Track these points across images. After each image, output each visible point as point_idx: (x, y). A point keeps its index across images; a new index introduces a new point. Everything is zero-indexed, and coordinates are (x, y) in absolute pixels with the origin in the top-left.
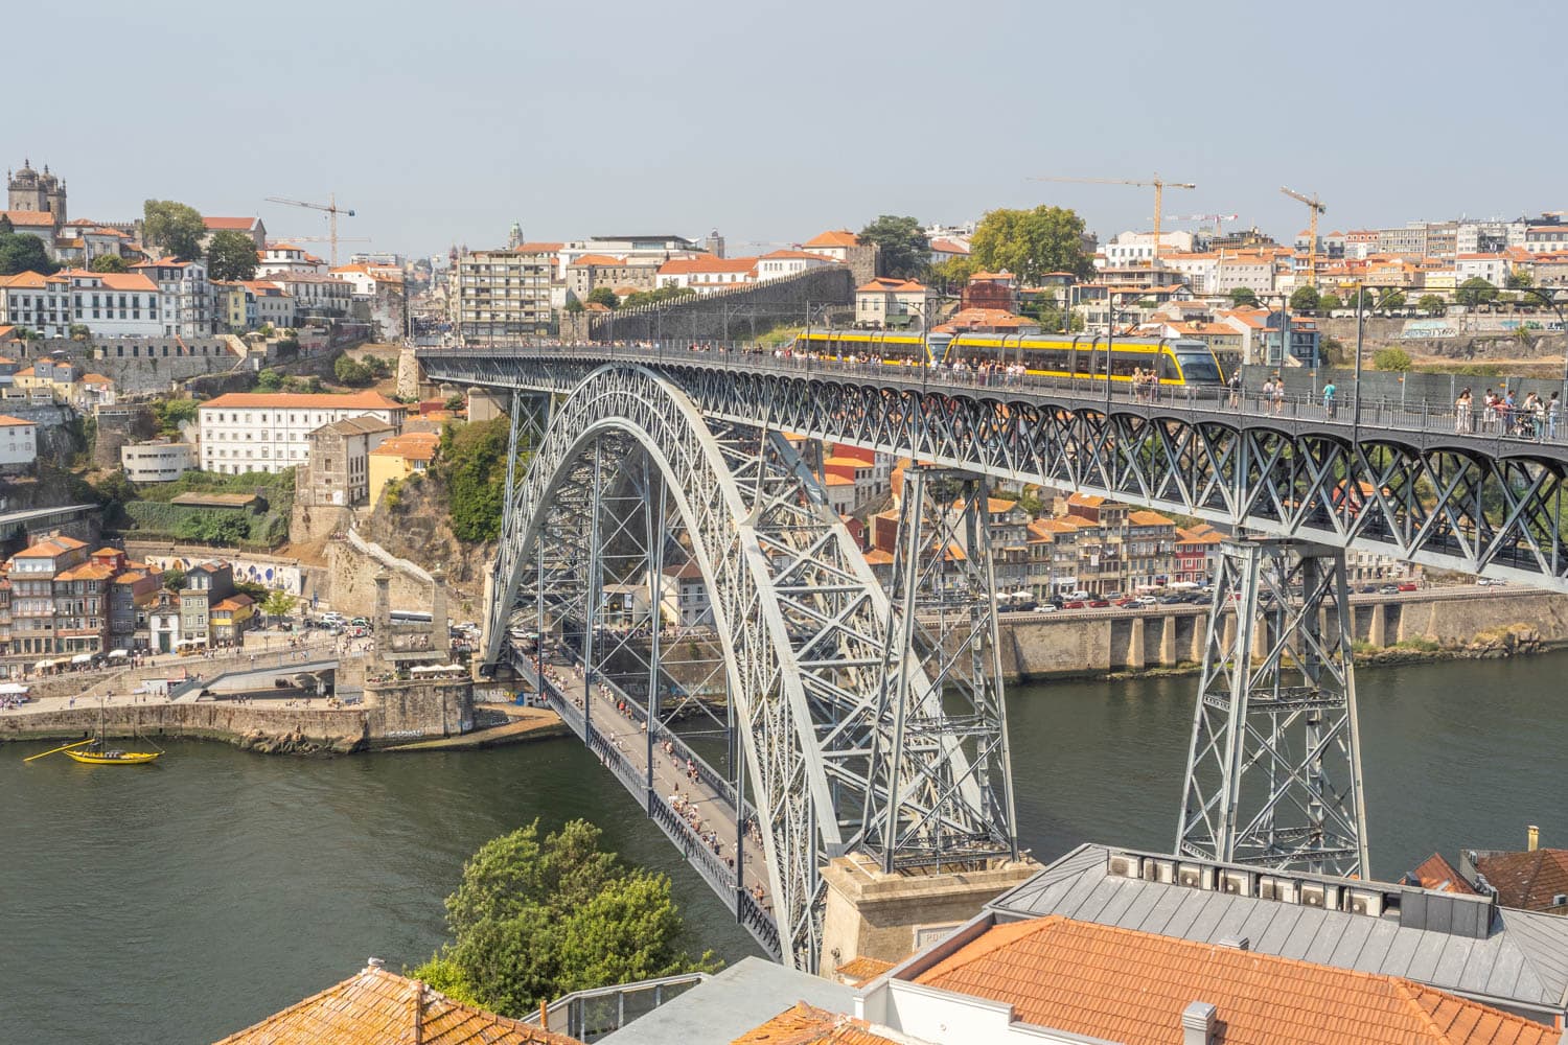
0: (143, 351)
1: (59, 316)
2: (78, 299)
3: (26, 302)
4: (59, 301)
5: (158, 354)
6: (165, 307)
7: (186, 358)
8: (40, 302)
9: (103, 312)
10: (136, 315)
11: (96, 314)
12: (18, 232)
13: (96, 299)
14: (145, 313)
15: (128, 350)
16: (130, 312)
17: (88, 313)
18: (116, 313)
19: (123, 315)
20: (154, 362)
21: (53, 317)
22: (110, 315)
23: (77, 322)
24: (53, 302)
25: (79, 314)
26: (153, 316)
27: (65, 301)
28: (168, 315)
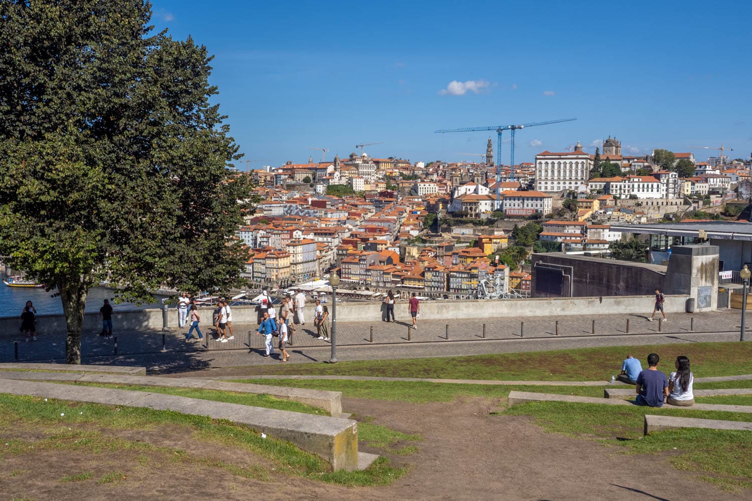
0: (655, 203)
1: (626, 191)
2: (633, 185)
3: (616, 187)
4: (627, 186)
5: (660, 204)
6: (662, 188)
7: (669, 207)
8: (621, 186)
9: (641, 190)
10: (652, 191)
11: (639, 191)
12: (612, 162)
13: (639, 185)
14: (655, 190)
15: (650, 203)
16: (650, 190)
17: (636, 190)
18: (645, 190)
19: (648, 191)
20: (659, 207)
21: (624, 192)
22: (643, 191)
23: (632, 193)
24: (625, 187)
25: (633, 191)
26: (658, 191)
27: (629, 187)
28: (663, 190)
